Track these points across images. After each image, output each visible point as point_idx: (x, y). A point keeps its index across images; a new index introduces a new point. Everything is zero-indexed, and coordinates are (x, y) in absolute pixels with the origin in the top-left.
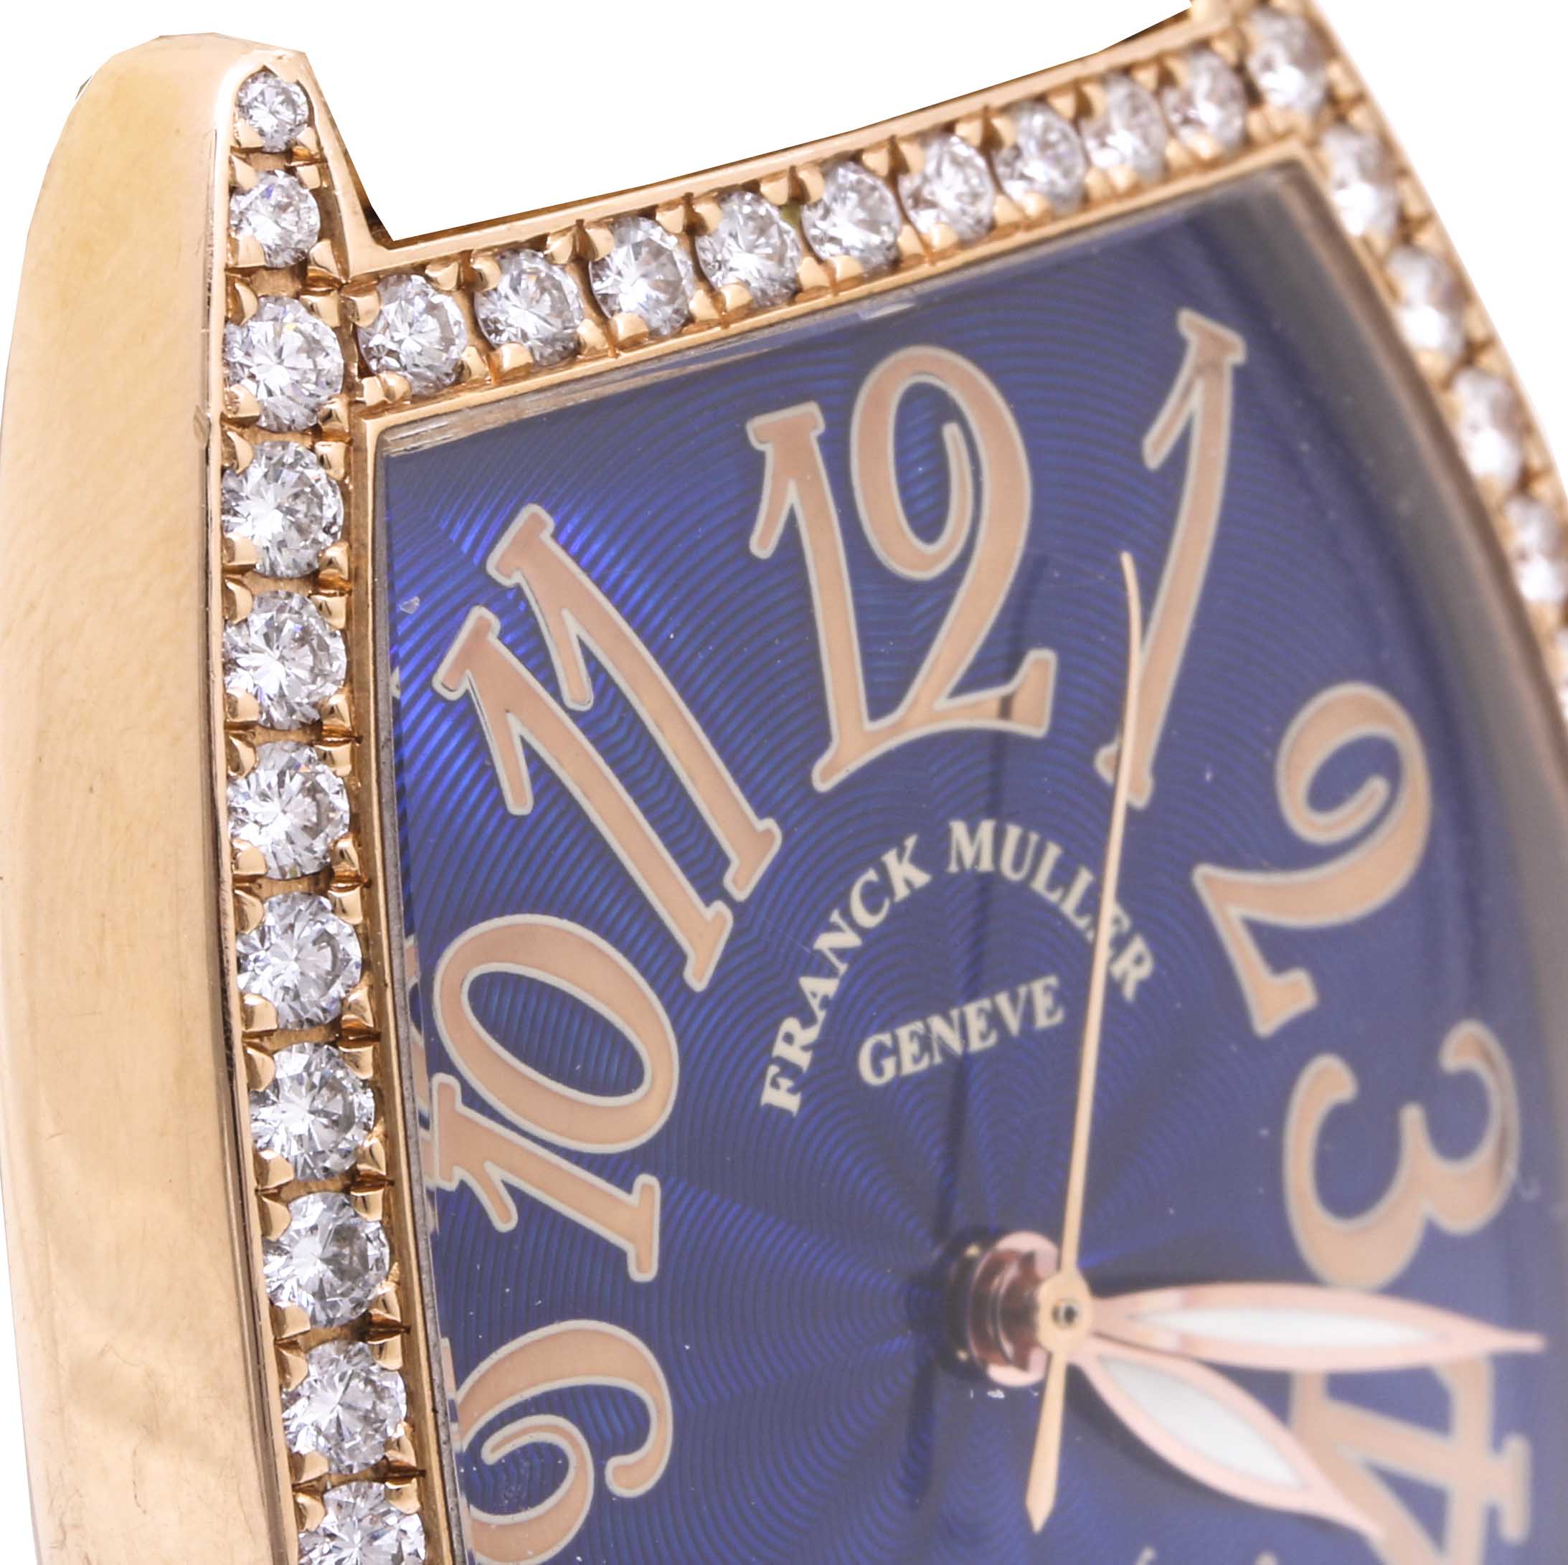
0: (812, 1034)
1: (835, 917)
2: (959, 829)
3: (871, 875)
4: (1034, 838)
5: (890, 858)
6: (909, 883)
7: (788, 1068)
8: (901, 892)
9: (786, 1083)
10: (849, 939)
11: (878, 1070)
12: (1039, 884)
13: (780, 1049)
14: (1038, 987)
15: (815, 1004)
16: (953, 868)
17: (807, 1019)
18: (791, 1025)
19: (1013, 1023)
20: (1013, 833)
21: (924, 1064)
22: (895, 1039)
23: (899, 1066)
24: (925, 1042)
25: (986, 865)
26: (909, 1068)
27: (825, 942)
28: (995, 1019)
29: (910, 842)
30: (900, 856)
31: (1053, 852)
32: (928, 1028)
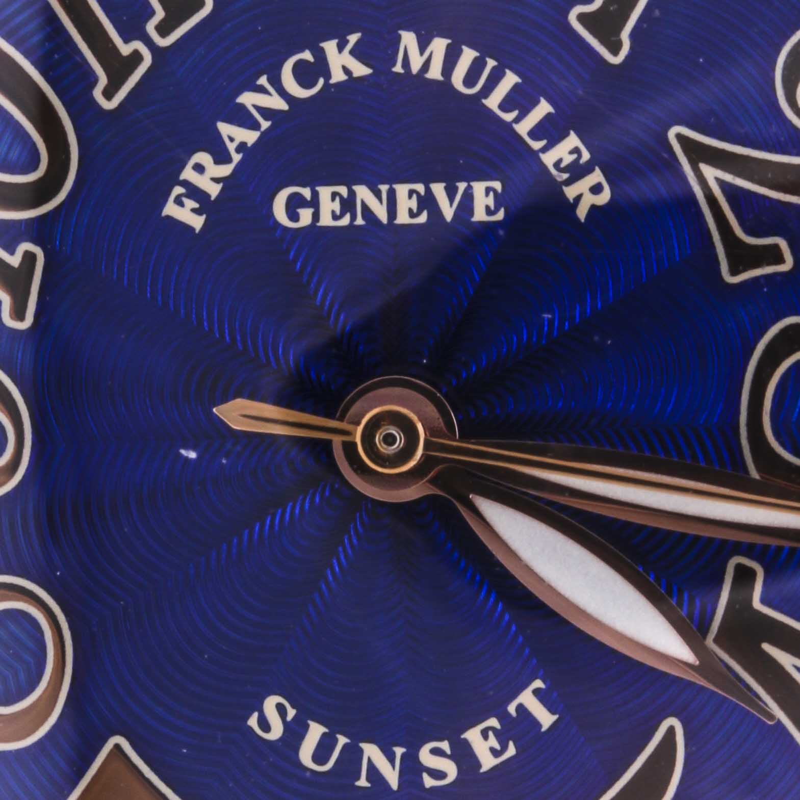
0: (225, 170)
1: (263, 81)
2: (408, 39)
3: (307, 56)
4: (491, 63)
5: (330, 47)
6: (346, 70)
7: (194, 192)
8: (338, 76)
9: (190, 204)
10: (276, 103)
11: (294, 217)
12: (493, 102)
13: (188, 174)
14: (479, 188)
15: (231, 147)
16: (398, 68)
17: (222, 157)
18: (203, 158)
19: (448, 212)
20: (468, 56)
21: (345, 221)
22: (315, 195)
23: (316, 216)
24: (348, 205)
25: (435, 73)
26: (326, 220)
27: (248, 99)
28: (427, 202)
29: (353, 38)
30: (341, 48)
31: (510, 80)
32: (352, 194)
